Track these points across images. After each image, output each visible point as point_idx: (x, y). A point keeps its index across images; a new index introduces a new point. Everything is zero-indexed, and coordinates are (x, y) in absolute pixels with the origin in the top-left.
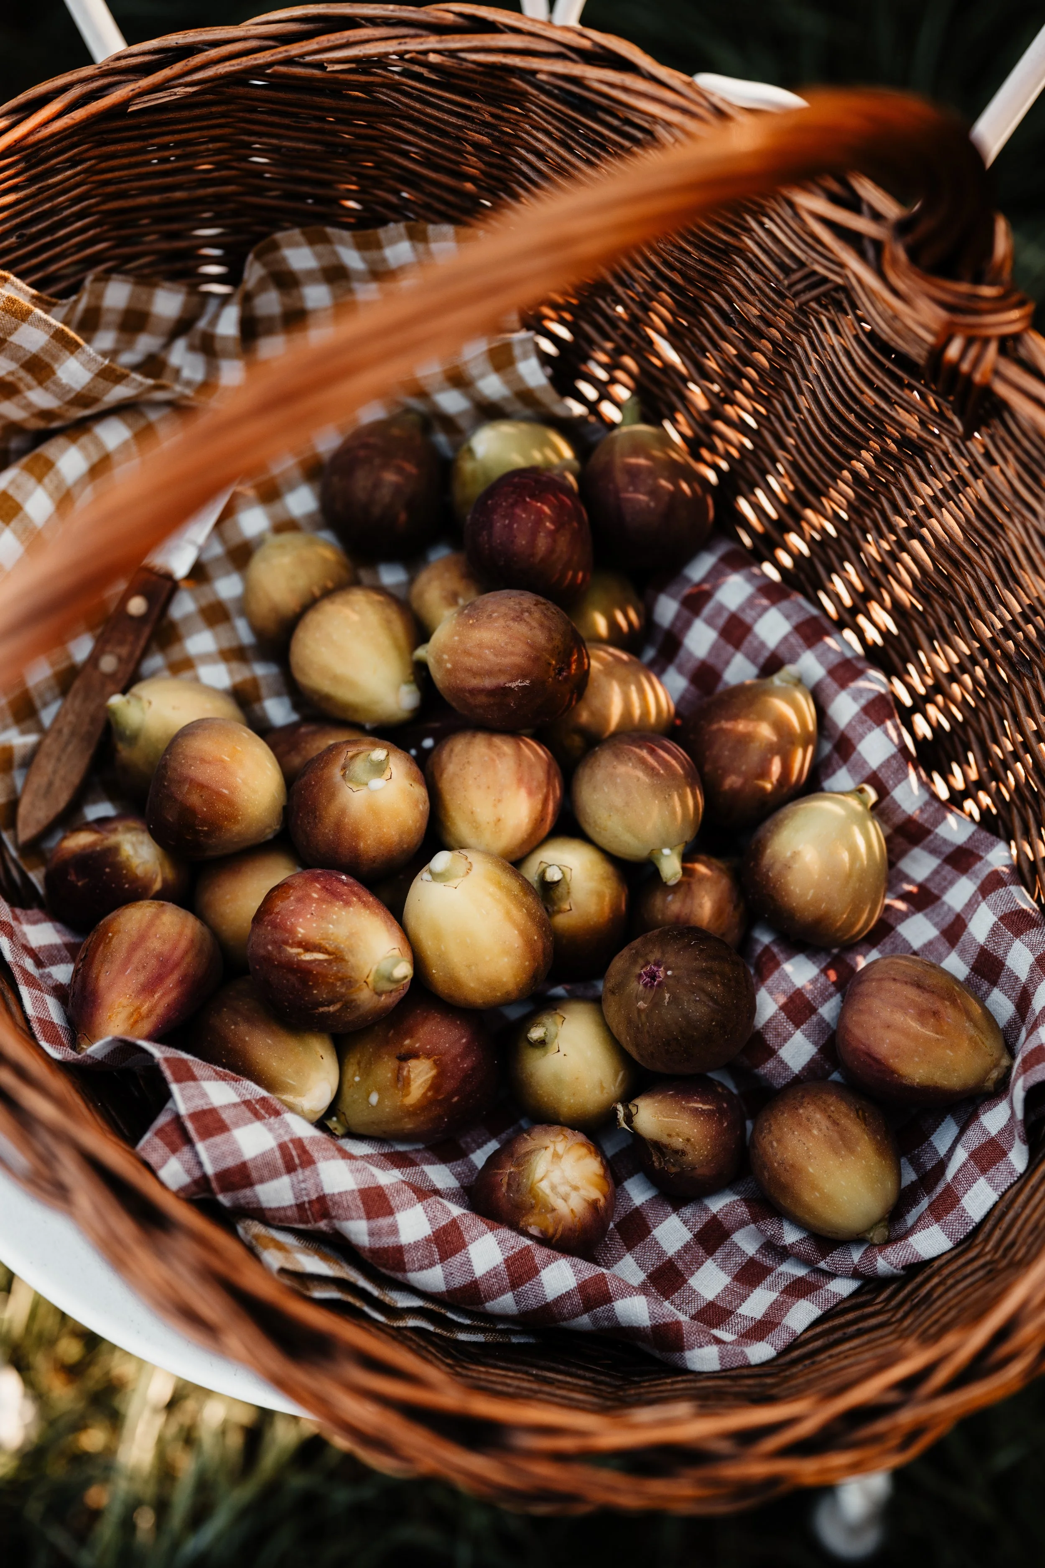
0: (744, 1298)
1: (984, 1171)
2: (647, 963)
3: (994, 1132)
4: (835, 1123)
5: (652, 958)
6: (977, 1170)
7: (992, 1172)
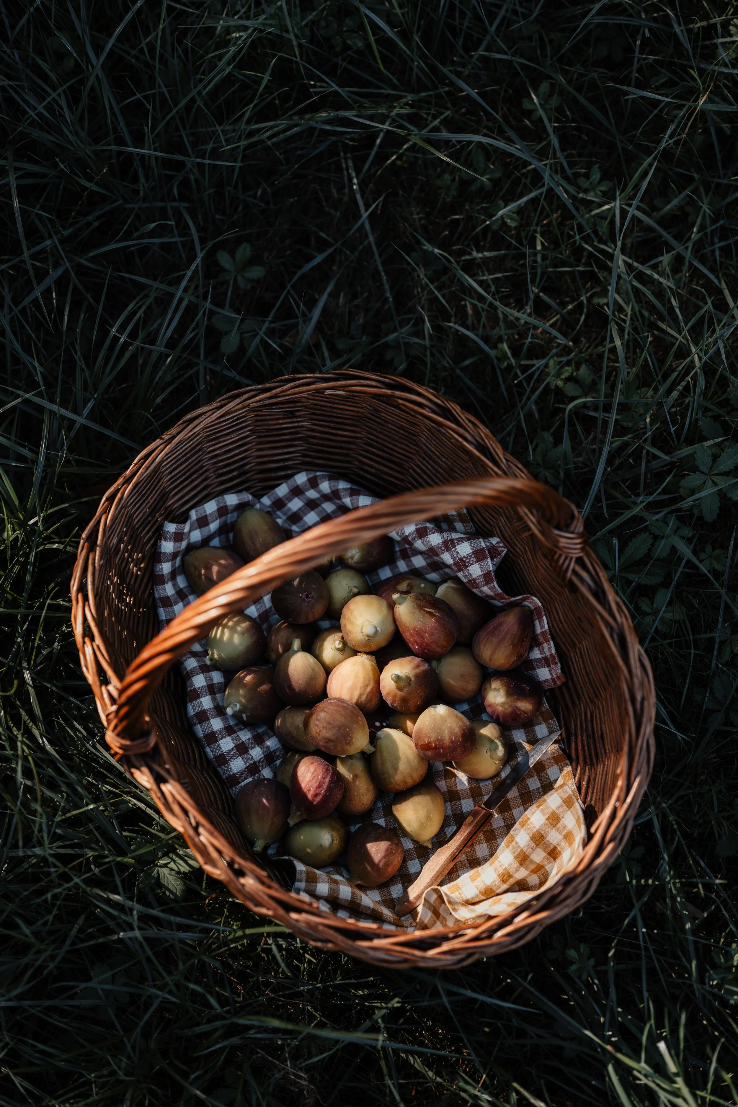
0: (300, 509)
1: (206, 516)
2: (308, 602)
3: (198, 531)
4: (253, 542)
5: (306, 604)
6: (209, 518)
7: (203, 515)
